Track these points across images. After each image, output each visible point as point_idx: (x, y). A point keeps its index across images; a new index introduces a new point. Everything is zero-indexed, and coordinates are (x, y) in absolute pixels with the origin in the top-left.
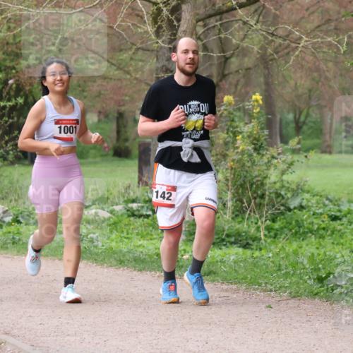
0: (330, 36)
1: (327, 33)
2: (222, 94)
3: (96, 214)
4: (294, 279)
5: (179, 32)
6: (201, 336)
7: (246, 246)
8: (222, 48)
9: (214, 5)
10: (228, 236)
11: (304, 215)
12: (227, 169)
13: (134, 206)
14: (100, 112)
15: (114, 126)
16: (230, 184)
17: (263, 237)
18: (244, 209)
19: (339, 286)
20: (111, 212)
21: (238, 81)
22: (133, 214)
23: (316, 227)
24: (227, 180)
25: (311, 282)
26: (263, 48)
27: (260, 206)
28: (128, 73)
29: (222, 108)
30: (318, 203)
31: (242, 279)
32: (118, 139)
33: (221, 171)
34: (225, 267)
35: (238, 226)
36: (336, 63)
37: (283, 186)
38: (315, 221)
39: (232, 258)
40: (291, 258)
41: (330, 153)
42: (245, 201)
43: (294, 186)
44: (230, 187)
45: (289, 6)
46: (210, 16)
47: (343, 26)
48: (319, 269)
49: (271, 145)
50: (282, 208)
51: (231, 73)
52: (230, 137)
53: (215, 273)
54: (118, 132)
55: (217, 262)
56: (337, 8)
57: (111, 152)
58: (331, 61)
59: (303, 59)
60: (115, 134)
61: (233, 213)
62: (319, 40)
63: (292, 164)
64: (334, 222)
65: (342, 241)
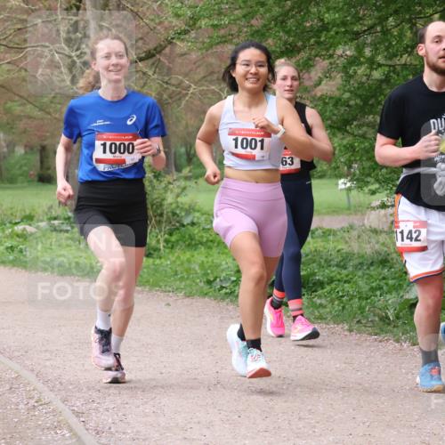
0: (213, 85)
1: (211, 82)
3: (24, 229)
4: (188, 282)
7: (149, 256)
11: (195, 230)
13: (56, 222)
14: (26, 146)
15: (38, 157)
17: (162, 248)
19: (224, 287)
20: (38, 228)
22: (55, 229)
23: (205, 240)
25: (202, 284)
26: (160, 94)
27: (159, 222)
28: (49, 113)
30: (206, 220)
31: (146, 282)
32: (42, 167)
37: (178, 207)
38: (204, 235)
40: (186, 265)
43: (187, 206)
45: (180, 61)
48: (208, 274)
49: (168, 172)
50: (177, 224)
54: (42, 162)
56: (219, 63)
57: (36, 179)
59: (192, 103)
60: (39, 164)
62: (205, 88)
63: (184, 189)
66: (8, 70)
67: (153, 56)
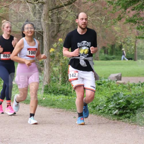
0: (98, 17)
1: (97, 15)
2: (58, 38)
5: (42, 15)
6: (49, 128)
7: (66, 95)
8: (58, 21)
9: (55, 5)
10: (60, 91)
12: (60, 66)
16: (61, 71)
17: (72, 91)
18: (66, 81)
19: (100, 109)
21: (64, 33)
24: (60, 70)
25: (90, 108)
29: (58, 43)
31: (65, 107)
33: (57, 67)
34: (58, 102)
35: (63, 87)
36: (100, 27)
39: (61, 99)
41: (98, 60)
42: (66, 78)
44: (61, 73)
45: (83, 6)
46: (54, 9)
47: (103, 13)
48: (93, 103)
51: (61, 30)
52: (61, 54)
53: (54, 105)
55: (55, 100)
56: (101, 6)
58: (98, 26)
61: (62, 82)
62: (94, 18)
64: (99, 86)
65: (102, 93)
66: (5, 10)
67: (71, 3)
